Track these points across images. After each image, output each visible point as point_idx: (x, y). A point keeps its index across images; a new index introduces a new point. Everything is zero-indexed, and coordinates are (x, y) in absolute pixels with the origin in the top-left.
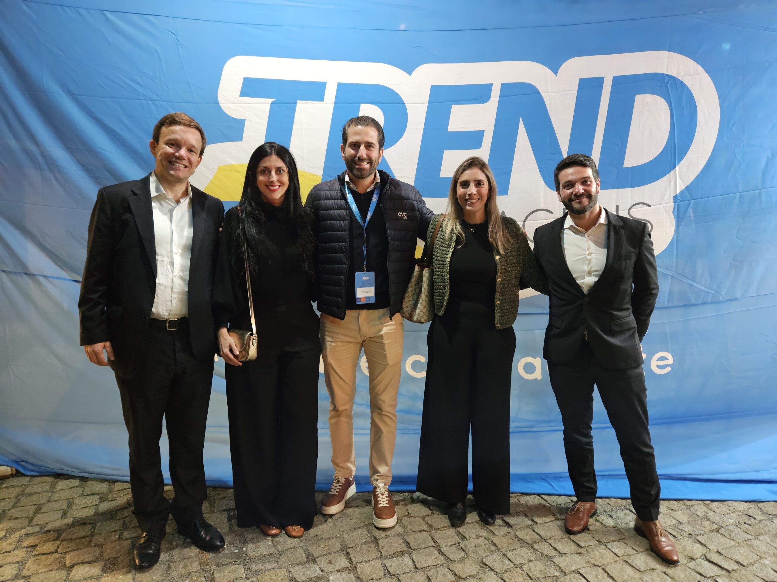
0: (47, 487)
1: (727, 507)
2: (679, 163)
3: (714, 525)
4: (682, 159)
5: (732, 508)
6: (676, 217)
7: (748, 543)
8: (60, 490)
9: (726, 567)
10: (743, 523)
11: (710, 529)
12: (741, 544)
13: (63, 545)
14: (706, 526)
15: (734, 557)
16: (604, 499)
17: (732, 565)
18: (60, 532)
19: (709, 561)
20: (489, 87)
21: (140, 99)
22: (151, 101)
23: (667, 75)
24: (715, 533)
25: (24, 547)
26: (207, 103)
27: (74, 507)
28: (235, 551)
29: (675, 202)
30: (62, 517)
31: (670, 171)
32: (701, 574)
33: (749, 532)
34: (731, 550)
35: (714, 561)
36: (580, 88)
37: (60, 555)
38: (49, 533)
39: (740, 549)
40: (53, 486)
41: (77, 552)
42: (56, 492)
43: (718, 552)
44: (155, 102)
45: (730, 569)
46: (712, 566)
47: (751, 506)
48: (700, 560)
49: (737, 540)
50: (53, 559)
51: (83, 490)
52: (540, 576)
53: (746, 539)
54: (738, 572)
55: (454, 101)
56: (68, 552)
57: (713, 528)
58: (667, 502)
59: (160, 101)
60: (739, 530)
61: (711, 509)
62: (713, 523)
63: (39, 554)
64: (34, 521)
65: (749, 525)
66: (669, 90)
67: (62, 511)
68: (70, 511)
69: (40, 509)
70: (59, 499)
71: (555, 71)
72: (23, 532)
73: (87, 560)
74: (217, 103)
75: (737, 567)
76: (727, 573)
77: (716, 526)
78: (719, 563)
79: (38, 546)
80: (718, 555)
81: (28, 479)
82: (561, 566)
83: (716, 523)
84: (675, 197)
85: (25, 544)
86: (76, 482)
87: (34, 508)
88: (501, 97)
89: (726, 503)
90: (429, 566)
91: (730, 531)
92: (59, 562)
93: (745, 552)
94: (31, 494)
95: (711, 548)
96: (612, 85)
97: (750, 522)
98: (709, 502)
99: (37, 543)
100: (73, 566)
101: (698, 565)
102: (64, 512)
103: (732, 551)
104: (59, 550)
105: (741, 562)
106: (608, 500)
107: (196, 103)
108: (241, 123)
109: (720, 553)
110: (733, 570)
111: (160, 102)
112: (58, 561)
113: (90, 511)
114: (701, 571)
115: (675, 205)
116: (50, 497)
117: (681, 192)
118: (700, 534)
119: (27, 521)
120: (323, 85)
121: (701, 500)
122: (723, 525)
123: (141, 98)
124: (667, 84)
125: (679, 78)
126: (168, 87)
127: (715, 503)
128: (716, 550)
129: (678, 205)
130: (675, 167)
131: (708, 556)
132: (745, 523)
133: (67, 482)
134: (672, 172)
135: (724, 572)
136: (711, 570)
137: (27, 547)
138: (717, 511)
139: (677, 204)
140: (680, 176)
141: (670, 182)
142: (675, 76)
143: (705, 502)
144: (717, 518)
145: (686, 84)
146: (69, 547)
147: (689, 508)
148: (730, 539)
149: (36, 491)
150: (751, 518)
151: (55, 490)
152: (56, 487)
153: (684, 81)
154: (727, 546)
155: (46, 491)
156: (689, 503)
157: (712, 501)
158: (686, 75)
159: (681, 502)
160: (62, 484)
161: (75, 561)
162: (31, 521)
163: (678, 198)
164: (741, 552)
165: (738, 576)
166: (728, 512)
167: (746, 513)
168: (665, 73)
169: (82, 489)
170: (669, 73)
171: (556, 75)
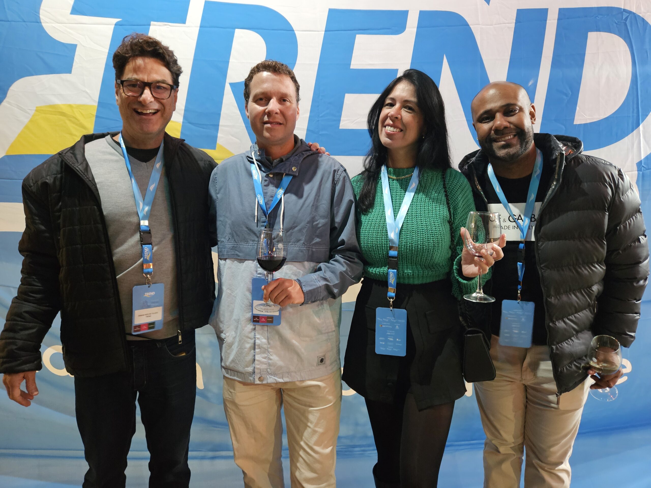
2: (643, 120)
4: (647, 116)
6: (641, 189)
20: (405, 14)
23: (625, 10)
26: (25, 22)
29: (639, 170)
31: (633, 131)
36: (518, 21)
55: (359, 30)
66: (629, 28)
74: (38, 21)
84: (639, 164)
88: (419, 27)
96: (559, 19)
107: (8, 21)
108: (72, 48)
115: (639, 174)
117: (647, 158)
124: (626, 21)
125: (641, 15)
129: (643, 173)
130: (638, 125)
134: (635, 132)
139: (641, 173)
140: (644, 137)
141: (633, 145)
142: (635, 12)
153: (645, 19)
158: (648, 12)
163: (643, 165)
168: (623, 8)
170: (628, 8)
171: (489, 4)
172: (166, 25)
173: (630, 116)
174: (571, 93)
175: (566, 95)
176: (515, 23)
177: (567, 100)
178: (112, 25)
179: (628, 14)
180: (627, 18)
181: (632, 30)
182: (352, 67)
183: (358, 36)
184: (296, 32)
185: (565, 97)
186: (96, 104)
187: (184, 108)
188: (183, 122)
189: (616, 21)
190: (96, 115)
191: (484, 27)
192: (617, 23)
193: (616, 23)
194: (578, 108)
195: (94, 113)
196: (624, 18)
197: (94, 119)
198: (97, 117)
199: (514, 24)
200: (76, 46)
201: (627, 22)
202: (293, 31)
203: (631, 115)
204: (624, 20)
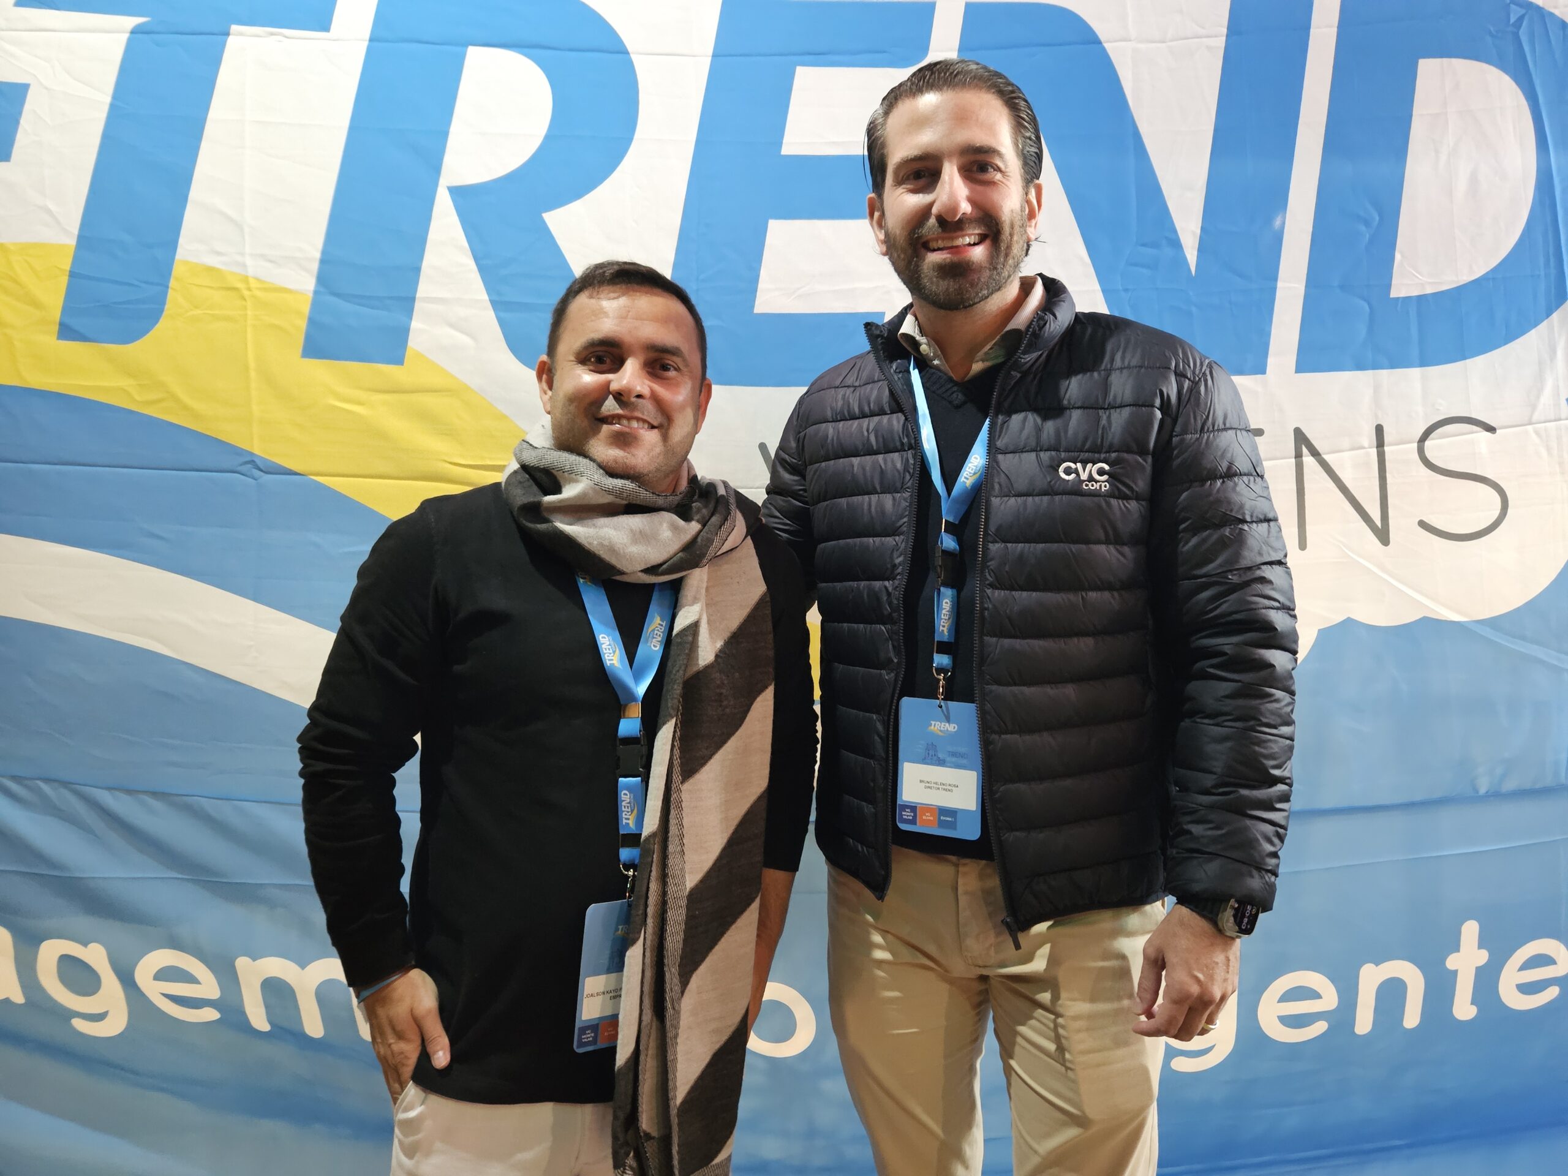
20: (924, 12)
31: (1549, 314)
36: (1234, 30)
55: (805, 54)
66: (1526, 48)
96: (1341, 23)
124: (1518, 28)
130: (1562, 299)
134: (1555, 316)
172: (272, 34)
173: (1539, 276)
174: (1377, 218)
175: (1367, 223)
176: (1227, 36)
177: (1368, 236)
178: (124, 32)
179: (1523, 11)
180: (1521, 19)
181: (1533, 50)
182: (786, 150)
183: (800, 71)
184: (634, 57)
185: (1363, 228)
186: (72, 242)
187: (318, 255)
188: (316, 293)
189: (1492, 29)
190: (70, 271)
191: (1142, 46)
192: (1495, 33)
193: (1490, 33)
194: (1398, 256)
195: (66, 264)
196: (1512, 21)
197: (64, 280)
198: (72, 275)
199: (1224, 38)
200: (25, 87)
201: (1520, 33)
202: (627, 53)
203: (1542, 273)
204: (1513, 25)
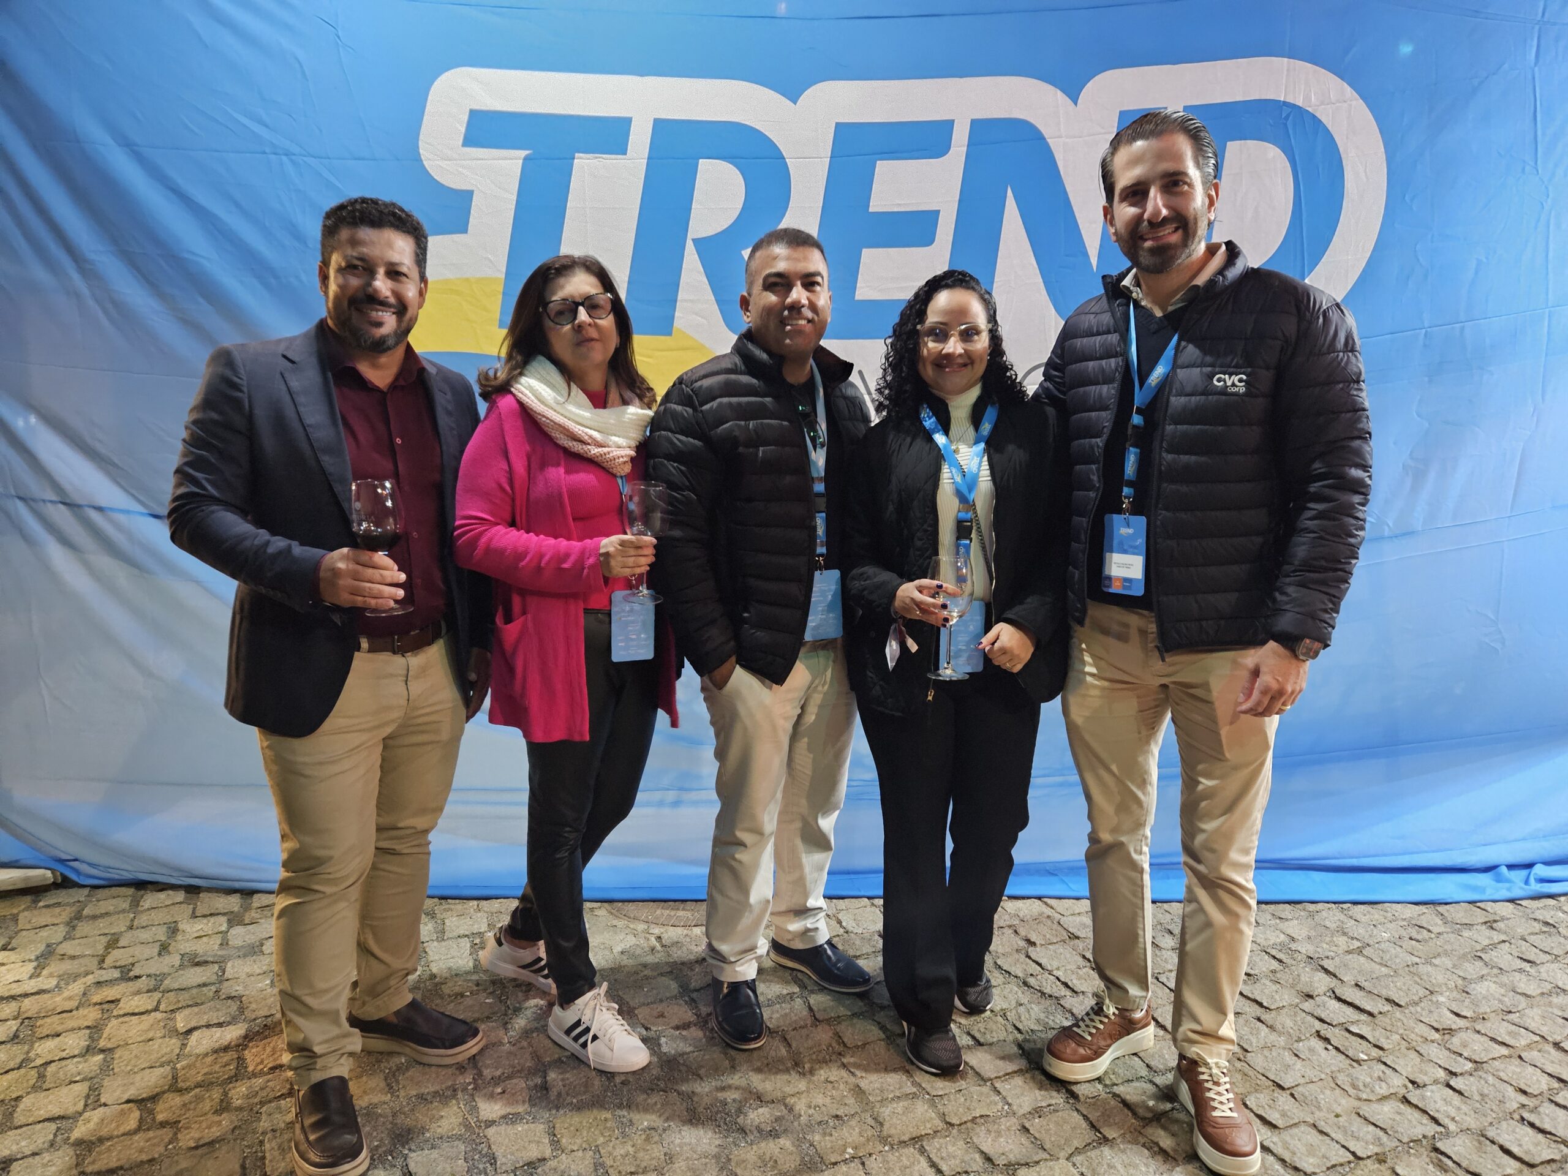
0: (125, 905)
1: (1382, 913)
2: (1310, 272)
3: (1355, 941)
5: (1389, 915)
7: (1412, 969)
8: (148, 909)
9: (1368, 1008)
10: (1407, 939)
11: (1346, 949)
12: (1400, 972)
13: (167, 998)
14: (1340, 944)
15: (1384, 993)
16: (1160, 904)
17: (1380, 1005)
18: (158, 978)
19: (1339, 999)
20: (948, 126)
21: (265, 153)
22: (286, 155)
23: (1286, 103)
24: (1355, 956)
25: (96, 1004)
27: (179, 937)
28: (487, 1001)
30: (160, 954)
32: (1321, 1020)
33: (1416, 953)
34: (1380, 981)
35: (1348, 1000)
37: (165, 1014)
38: (139, 980)
39: (1395, 979)
40: (135, 904)
41: (196, 1009)
42: (142, 912)
43: (1357, 985)
44: (293, 157)
45: (1375, 1011)
46: (1344, 1007)
47: (1425, 911)
48: (1324, 998)
49: (1393, 966)
50: (151, 1022)
51: (194, 909)
52: (1036, 1028)
53: (1410, 963)
54: (1389, 1016)
55: (882, 153)
56: (178, 1009)
57: (1351, 948)
58: (1273, 906)
59: (305, 156)
60: (1398, 949)
61: (1351, 917)
62: (1352, 938)
63: (124, 1015)
64: (109, 961)
65: (1418, 941)
66: (1291, 132)
67: (159, 943)
68: (173, 944)
69: (117, 940)
70: (150, 923)
71: (1074, 97)
72: (90, 979)
73: (216, 1021)
75: (1387, 1007)
76: (1370, 1018)
77: (1357, 944)
78: (1357, 1002)
79: (122, 1001)
80: (1356, 990)
81: (86, 891)
82: (1075, 1011)
83: (1357, 939)
85: (96, 998)
86: (180, 896)
87: (104, 940)
88: (970, 144)
89: (1380, 906)
90: (839, 1017)
91: (1383, 951)
92: (164, 1027)
93: (1404, 984)
94: (94, 917)
95: (1345, 980)
97: (1419, 937)
98: (1349, 905)
99: (118, 997)
100: (190, 1032)
101: (1319, 1006)
102: (161, 945)
103: (1382, 983)
104: (162, 1007)
105: (1396, 1001)
106: (1165, 906)
108: (467, 196)
109: (1360, 986)
110: (1381, 1013)
111: (305, 159)
112: (162, 1024)
113: (212, 943)
114: (1323, 1016)
116: (132, 920)
118: (1328, 957)
119: (95, 961)
120: (624, 124)
121: (1335, 903)
122: (1371, 943)
123: (267, 150)
124: (1287, 120)
125: (1310, 110)
126: (321, 131)
127: (1360, 906)
128: (1353, 983)
131: (1337, 992)
132: (1411, 939)
133: (162, 896)
135: (1364, 1017)
136: (1342, 1014)
137: (101, 1004)
138: (1363, 919)
142: (1301, 105)
143: (1341, 905)
144: (1362, 931)
145: (1324, 120)
146: (179, 1001)
147: (1311, 915)
148: (1381, 964)
149: (103, 912)
150: (1422, 930)
151: (140, 908)
152: (141, 904)
153: (1318, 115)
154: (1375, 976)
155: (123, 911)
156: (1312, 907)
157: (1355, 903)
158: (1322, 103)
159: (1298, 906)
160: (150, 899)
161: (193, 1024)
162: (103, 961)
164: (1398, 984)
165: (1388, 1021)
166: (1383, 920)
167: (1414, 922)
168: (1282, 100)
169: (192, 906)
170: (1290, 100)
171: (1076, 104)
